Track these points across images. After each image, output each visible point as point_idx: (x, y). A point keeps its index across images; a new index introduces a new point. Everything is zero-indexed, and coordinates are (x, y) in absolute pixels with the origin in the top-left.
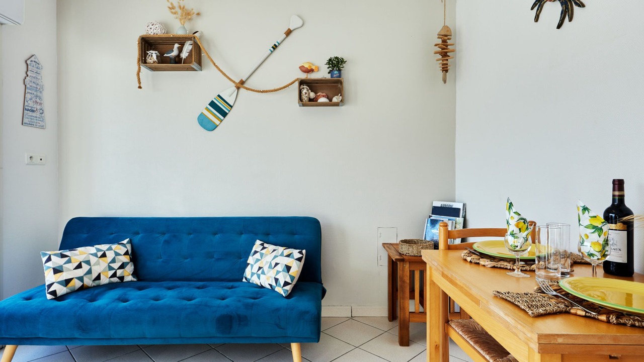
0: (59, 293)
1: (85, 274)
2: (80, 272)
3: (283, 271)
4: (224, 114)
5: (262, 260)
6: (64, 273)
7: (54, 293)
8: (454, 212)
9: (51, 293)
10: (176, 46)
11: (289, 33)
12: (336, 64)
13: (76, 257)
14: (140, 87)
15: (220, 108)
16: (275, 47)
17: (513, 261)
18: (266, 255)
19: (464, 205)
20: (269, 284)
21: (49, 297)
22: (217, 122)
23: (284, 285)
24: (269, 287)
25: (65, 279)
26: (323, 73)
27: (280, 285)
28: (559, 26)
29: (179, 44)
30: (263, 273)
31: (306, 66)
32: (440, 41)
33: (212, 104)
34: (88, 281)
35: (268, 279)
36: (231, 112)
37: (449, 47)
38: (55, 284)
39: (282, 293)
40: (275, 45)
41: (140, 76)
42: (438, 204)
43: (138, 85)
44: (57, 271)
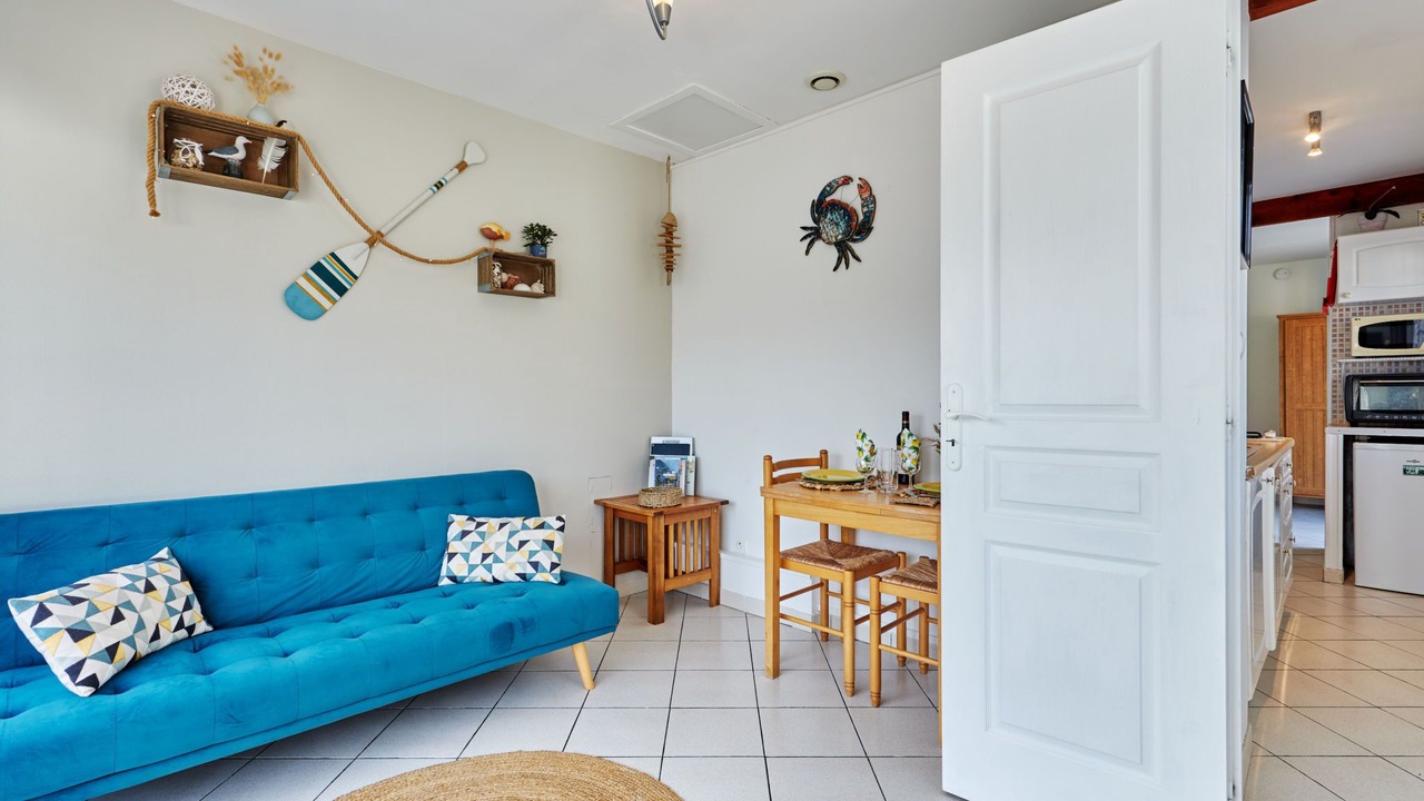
0: (102, 680)
1: (135, 631)
2: (125, 628)
3: (543, 548)
4: (341, 290)
5: (486, 542)
6: (97, 635)
7: (91, 681)
8: (683, 450)
9: (85, 683)
10: (241, 141)
11: (462, 166)
12: (539, 235)
13: (102, 598)
14: (155, 214)
15: (332, 277)
16: (439, 185)
17: (862, 481)
18: (491, 534)
19: (693, 440)
20: (518, 575)
21: (85, 691)
22: (326, 303)
23: (552, 569)
24: (519, 579)
25: (104, 647)
26: (515, 245)
27: (544, 570)
28: (835, 269)
29: (248, 138)
30: (497, 560)
31: (495, 229)
32: (664, 230)
33: (318, 268)
34: (143, 647)
35: (511, 567)
36: (355, 286)
37: (674, 241)
38: (87, 661)
39: (552, 579)
40: (440, 182)
41: (156, 189)
42: (657, 440)
43: (149, 209)
44: (78, 634)
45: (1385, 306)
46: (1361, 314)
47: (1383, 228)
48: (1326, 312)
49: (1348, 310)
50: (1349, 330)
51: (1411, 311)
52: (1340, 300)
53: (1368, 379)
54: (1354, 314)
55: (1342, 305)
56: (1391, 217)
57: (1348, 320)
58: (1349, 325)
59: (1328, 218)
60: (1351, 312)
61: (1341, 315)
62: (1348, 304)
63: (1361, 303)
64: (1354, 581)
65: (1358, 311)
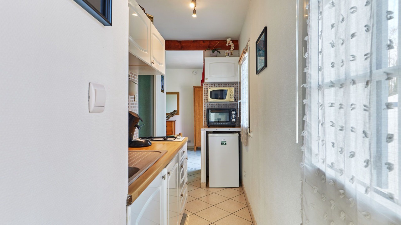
45: (217, 84)
46: (211, 87)
47: (216, 56)
48: (202, 85)
49: (208, 85)
50: (208, 92)
51: (223, 87)
52: (206, 81)
53: (213, 110)
54: (209, 87)
55: (206, 83)
56: (218, 53)
57: (208, 88)
58: (208, 90)
59: (202, 51)
60: (209, 86)
61: (206, 87)
62: (208, 83)
63: (211, 83)
64: (209, 186)
65: (210, 86)
